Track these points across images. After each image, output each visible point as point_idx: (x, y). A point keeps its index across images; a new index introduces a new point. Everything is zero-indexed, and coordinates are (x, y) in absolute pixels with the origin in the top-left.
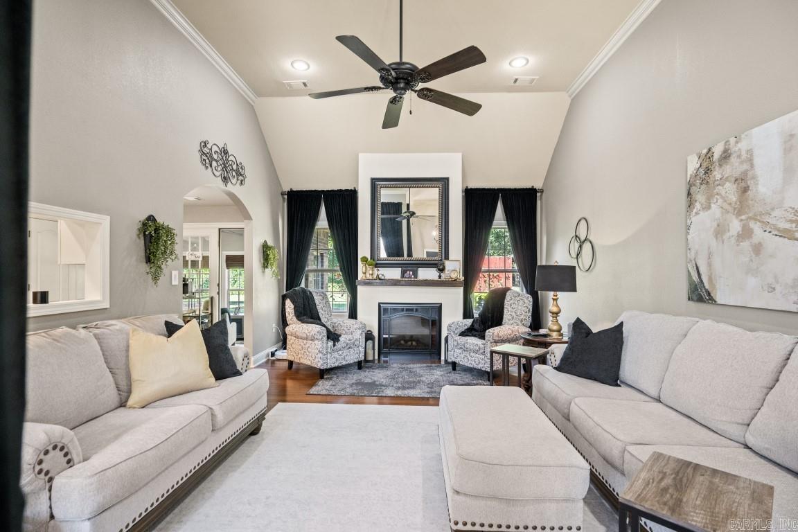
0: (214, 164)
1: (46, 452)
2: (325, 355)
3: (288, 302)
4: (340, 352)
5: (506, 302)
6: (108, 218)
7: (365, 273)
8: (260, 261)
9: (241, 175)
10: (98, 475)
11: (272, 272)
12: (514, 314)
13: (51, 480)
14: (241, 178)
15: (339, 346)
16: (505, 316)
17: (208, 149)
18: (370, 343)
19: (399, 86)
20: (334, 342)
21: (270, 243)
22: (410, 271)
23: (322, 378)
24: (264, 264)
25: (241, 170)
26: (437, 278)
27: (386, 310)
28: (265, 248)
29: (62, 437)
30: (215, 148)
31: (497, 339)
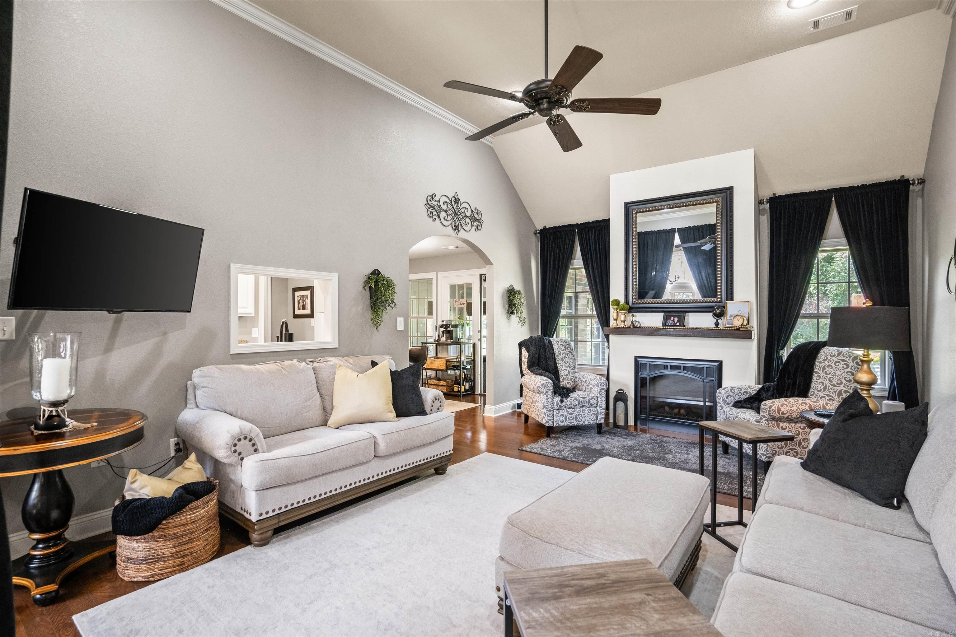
0: (443, 214)
1: (239, 440)
2: (550, 411)
3: (524, 350)
4: (571, 411)
5: (817, 364)
6: (337, 275)
7: (617, 320)
8: (504, 306)
9: (477, 220)
10: (262, 462)
11: (518, 318)
12: (827, 382)
13: (242, 459)
14: (476, 223)
15: (568, 403)
16: (813, 385)
17: (436, 201)
18: (620, 405)
19: (542, 107)
20: (562, 398)
21: (517, 288)
22: (675, 316)
23: (548, 436)
24: (508, 310)
25: (476, 216)
26: (713, 326)
27: (644, 365)
28: (511, 293)
29: (250, 432)
30: (444, 199)
31: (777, 415)
